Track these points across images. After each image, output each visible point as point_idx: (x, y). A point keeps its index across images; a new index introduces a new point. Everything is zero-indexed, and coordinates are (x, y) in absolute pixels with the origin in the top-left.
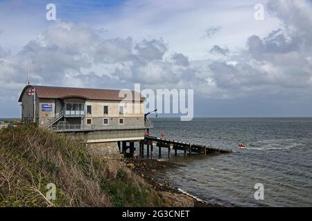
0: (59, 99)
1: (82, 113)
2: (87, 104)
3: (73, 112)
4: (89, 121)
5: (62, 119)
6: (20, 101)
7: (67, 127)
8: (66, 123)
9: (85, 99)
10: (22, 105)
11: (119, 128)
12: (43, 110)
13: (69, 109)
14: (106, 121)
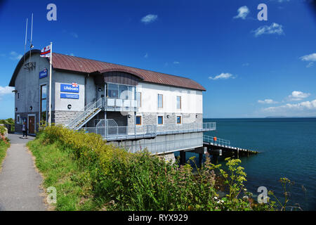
6: (12, 84)
7: (112, 132)
8: (110, 124)
10: (16, 91)
12: (63, 96)
14: (160, 120)
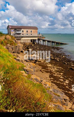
0: (15, 29)
1: (21, 32)
2: (22, 30)
3: (18, 32)
4: (23, 34)
5: (16, 33)
8: (17, 35)
9: (22, 29)
11: (30, 36)
12: (12, 31)
13: (18, 31)
14: (27, 34)
